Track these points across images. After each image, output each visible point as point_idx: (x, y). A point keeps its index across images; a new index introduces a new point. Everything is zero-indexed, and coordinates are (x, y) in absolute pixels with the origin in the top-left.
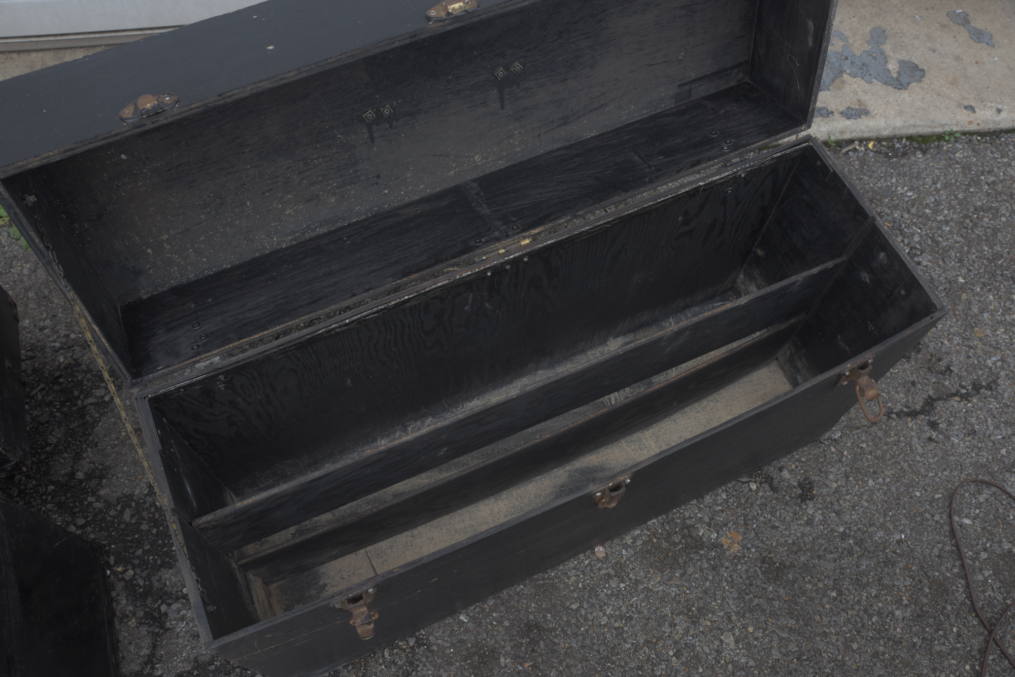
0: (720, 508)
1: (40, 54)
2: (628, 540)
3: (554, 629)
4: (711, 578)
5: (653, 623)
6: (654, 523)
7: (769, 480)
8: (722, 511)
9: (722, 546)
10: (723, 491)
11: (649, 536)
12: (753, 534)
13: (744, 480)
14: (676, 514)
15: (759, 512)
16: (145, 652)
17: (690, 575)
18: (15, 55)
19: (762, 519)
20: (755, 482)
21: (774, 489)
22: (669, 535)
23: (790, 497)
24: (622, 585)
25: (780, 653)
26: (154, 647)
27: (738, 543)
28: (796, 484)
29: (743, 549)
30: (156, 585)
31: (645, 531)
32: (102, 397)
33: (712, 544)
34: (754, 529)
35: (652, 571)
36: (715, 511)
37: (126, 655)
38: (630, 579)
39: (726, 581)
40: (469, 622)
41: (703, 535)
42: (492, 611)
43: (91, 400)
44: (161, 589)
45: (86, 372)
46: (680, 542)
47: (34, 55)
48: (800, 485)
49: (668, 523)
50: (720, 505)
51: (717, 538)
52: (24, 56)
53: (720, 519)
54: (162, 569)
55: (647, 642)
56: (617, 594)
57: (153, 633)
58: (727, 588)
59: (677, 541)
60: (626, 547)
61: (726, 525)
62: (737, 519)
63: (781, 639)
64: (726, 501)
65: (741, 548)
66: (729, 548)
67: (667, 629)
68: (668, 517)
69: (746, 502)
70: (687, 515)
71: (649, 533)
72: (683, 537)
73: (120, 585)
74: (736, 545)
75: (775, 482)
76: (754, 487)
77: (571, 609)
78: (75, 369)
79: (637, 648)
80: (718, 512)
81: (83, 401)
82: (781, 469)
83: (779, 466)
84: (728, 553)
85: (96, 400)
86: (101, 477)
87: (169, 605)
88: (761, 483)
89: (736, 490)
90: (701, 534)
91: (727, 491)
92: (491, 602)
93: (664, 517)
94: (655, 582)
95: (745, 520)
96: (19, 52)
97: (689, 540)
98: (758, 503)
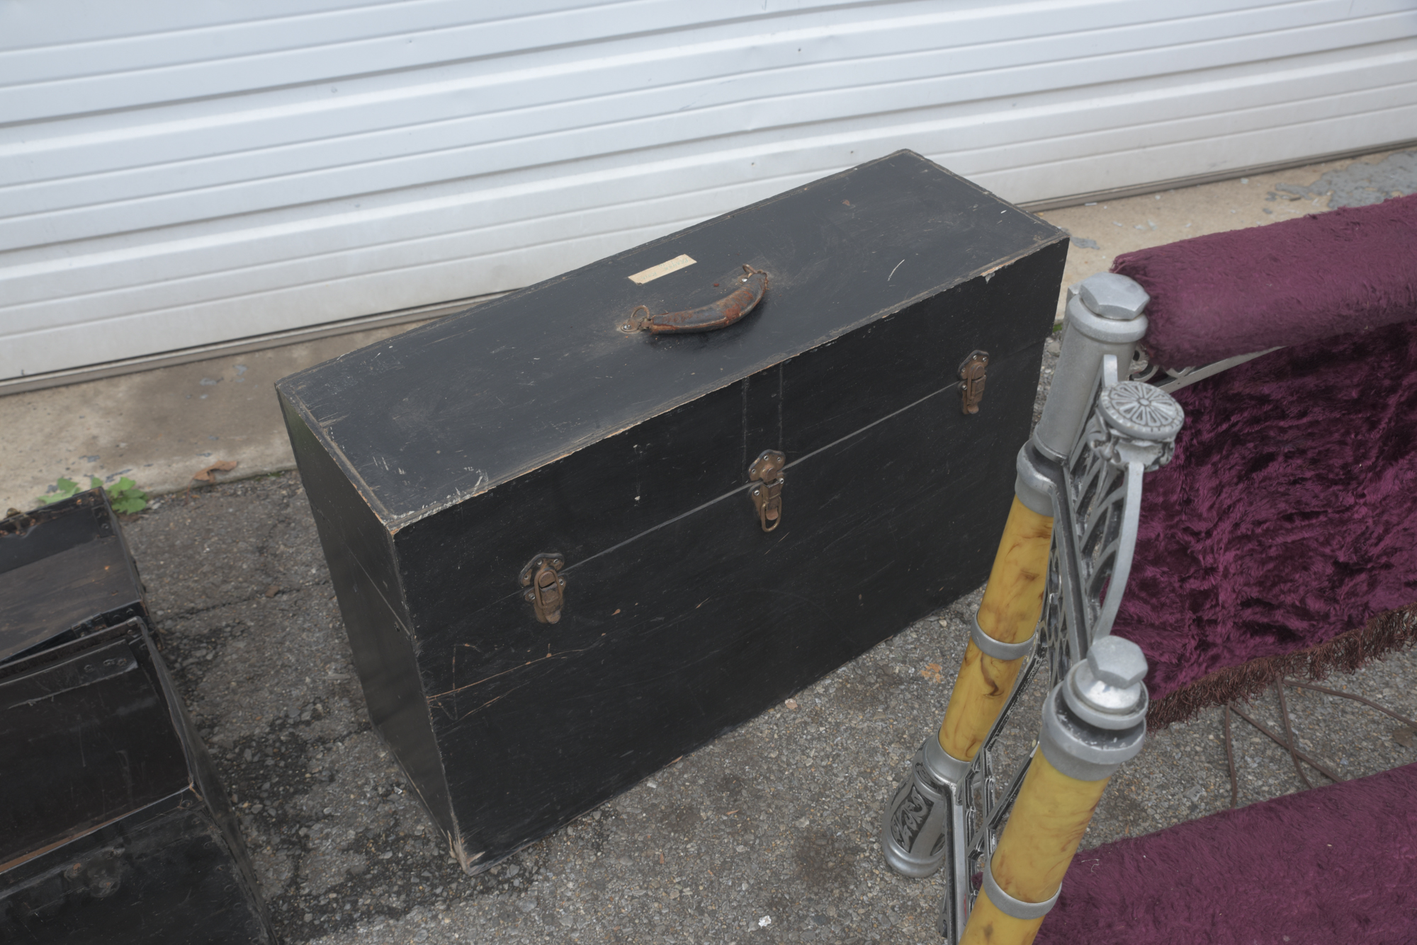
0: (912, 646)
1: (92, 385)
2: (819, 689)
3: (755, 779)
4: (917, 706)
5: (863, 756)
6: (844, 671)
7: (960, 615)
8: (915, 648)
9: (923, 678)
10: (912, 632)
11: (841, 683)
12: (953, 663)
13: (932, 619)
14: (866, 658)
15: (956, 643)
16: (287, 875)
17: (894, 708)
18: (63, 389)
19: (959, 648)
20: (945, 619)
21: (964, 622)
22: (863, 678)
24: (822, 729)
25: (1009, 758)
26: (297, 868)
27: (939, 672)
29: (946, 677)
30: (291, 812)
31: (836, 680)
32: (204, 656)
33: (912, 678)
34: (954, 658)
35: (852, 712)
36: (907, 650)
37: (264, 881)
38: (830, 723)
39: (935, 706)
40: (658, 787)
41: (900, 671)
42: (682, 773)
43: (191, 660)
44: (297, 815)
45: (181, 639)
46: (876, 682)
47: (84, 386)
49: (860, 668)
50: (912, 643)
51: (916, 672)
52: (73, 389)
53: (915, 656)
54: (297, 796)
55: (860, 774)
56: (819, 738)
57: (293, 856)
58: (937, 712)
59: (873, 681)
60: (818, 695)
61: (922, 660)
62: (933, 653)
63: (1007, 747)
64: (918, 639)
65: (943, 677)
66: (931, 679)
67: (879, 758)
68: (858, 663)
69: (940, 636)
70: (878, 658)
71: (840, 680)
72: (878, 677)
73: (247, 819)
74: (937, 675)
75: (966, 616)
76: (944, 623)
77: (771, 758)
78: (168, 638)
79: (851, 780)
80: (911, 649)
81: (181, 664)
82: (969, 605)
83: (966, 602)
84: (930, 683)
85: (196, 660)
86: (212, 726)
87: (309, 827)
88: (951, 619)
89: (926, 629)
90: (897, 671)
91: (916, 631)
92: (680, 766)
93: (854, 663)
94: (858, 721)
95: (941, 652)
96: (67, 385)
97: (885, 678)
98: (952, 635)
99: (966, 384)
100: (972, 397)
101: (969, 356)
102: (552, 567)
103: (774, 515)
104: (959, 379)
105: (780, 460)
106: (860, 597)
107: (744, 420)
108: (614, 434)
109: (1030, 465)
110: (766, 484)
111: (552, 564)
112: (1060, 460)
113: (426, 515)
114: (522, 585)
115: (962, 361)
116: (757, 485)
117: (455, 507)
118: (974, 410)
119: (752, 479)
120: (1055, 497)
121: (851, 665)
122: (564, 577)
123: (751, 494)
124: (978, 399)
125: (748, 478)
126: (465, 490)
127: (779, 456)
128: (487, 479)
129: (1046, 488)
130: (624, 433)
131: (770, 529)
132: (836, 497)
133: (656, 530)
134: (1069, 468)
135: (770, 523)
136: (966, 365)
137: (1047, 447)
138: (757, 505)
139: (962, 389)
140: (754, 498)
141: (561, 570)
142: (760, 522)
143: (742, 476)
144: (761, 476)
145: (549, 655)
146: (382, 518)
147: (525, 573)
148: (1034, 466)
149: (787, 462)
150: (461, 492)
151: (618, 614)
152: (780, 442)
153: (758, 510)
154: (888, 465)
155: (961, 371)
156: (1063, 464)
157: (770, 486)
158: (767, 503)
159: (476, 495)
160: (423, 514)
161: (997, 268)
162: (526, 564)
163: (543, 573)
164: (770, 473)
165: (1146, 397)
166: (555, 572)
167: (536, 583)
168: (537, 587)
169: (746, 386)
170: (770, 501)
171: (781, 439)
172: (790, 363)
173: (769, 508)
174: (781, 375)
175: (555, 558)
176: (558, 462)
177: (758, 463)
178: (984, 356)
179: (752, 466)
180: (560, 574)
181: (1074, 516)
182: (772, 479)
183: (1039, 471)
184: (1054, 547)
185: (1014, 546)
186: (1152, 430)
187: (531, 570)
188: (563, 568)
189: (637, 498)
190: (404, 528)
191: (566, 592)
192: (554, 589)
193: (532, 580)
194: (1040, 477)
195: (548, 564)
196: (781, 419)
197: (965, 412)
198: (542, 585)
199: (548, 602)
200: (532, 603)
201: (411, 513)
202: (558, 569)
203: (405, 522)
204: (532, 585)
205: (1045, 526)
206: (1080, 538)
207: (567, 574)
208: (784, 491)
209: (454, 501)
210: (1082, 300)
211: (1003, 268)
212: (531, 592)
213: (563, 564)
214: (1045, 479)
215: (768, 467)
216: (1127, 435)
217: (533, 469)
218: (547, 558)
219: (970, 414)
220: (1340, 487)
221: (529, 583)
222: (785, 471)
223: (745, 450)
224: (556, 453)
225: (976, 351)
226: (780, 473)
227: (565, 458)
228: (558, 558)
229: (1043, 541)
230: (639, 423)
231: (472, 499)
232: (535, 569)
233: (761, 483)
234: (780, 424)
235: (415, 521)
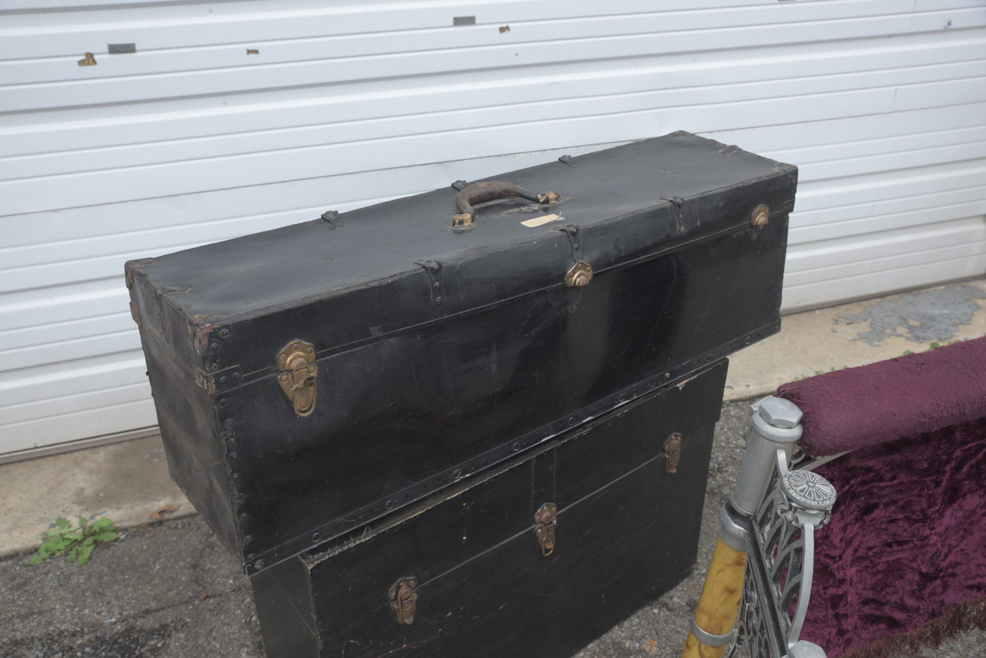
0: (636, 628)
1: (81, 453)
6: (592, 647)
7: (666, 605)
8: (638, 629)
9: (645, 650)
10: (635, 618)
11: (591, 655)
12: (664, 639)
13: (647, 609)
14: (607, 637)
15: (665, 625)
18: (61, 456)
19: (667, 629)
20: (656, 608)
21: (669, 610)
22: (605, 651)
23: (683, 612)
27: (656, 646)
28: (684, 604)
29: (660, 649)
31: (587, 653)
32: (156, 645)
33: (638, 651)
34: (664, 636)
36: (633, 630)
41: (629, 646)
43: (147, 648)
45: (140, 632)
46: (614, 654)
47: (76, 454)
48: (688, 604)
49: (602, 644)
50: (636, 626)
51: (640, 646)
52: (68, 456)
53: (639, 634)
59: (612, 653)
61: (643, 637)
62: (650, 632)
64: (639, 623)
65: (658, 649)
66: (650, 651)
68: (601, 641)
69: (654, 620)
70: (614, 637)
71: (590, 653)
72: (615, 650)
74: (654, 648)
75: (670, 606)
76: (656, 611)
78: (131, 631)
80: (636, 630)
81: (140, 650)
82: (671, 598)
83: (670, 596)
84: (650, 654)
85: (150, 647)
88: (660, 608)
89: (644, 615)
90: (627, 646)
91: (638, 617)
93: (598, 641)
95: (656, 632)
96: (64, 453)
97: (620, 651)
98: (662, 619)
99: (668, 454)
100: (672, 463)
101: (670, 437)
102: (409, 586)
103: (550, 546)
104: (664, 451)
105: (554, 509)
106: (603, 596)
107: (532, 485)
108: (451, 497)
109: (729, 518)
110: (545, 525)
111: (409, 584)
112: (749, 516)
113: (331, 555)
114: (390, 599)
115: (666, 440)
116: (539, 526)
117: (350, 549)
118: (674, 471)
119: (537, 522)
120: (748, 540)
121: (596, 642)
122: (417, 593)
123: (535, 532)
124: (676, 464)
125: (534, 521)
126: (356, 537)
127: (553, 506)
128: (370, 529)
129: (742, 534)
130: (457, 496)
131: (547, 555)
132: (588, 531)
133: (476, 559)
134: (756, 522)
135: (547, 551)
136: (668, 442)
137: (741, 507)
138: (540, 539)
139: (666, 458)
140: (537, 534)
141: (415, 587)
142: (541, 550)
143: (530, 521)
144: (542, 520)
145: (405, 646)
146: (302, 558)
147: (392, 591)
148: (732, 519)
149: (558, 510)
150: (353, 538)
151: (450, 616)
152: (554, 497)
153: (540, 542)
154: (621, 509)
155: (665, 447)
156: (751, 518)
157: (548, 527)
158: (546, 537)
159: (363, 541)
160: (329, 554)
161: (686, 381)
162: (393, 585)
163: (403, 590)
164: (548, 518)
165: (812, 481)
166: (411, 589)
167: (399, 597)
168: (399, 600)
169: (533, 463)
170: (548, 536)
171: (555, 495)
172: (561, 447)
173: (547, 541)
174: (555, 454)
175: (411, 580)
176: (416, 516)
177: (540, 512)
178: (679, 436)
179: (536, 514)
180: (414, 590)
181: (763, 554)
182: (549, 522)
183: (736, 523)
184: (748, 572)
185: (720, 571)
186: (818, 503)
187: (396, 589)
188: (416, 586)
189: (465, 538)
190: (317, 564)
191: (417, 602)
192: (410, 601)
193: (396, 595)
194: (737, 526)
195: (407, 584)
196: (555, 482)
197: (667, 472)
198: (403, 599)
199: (406, 610)
200: (395, 611)
201: (321, 554)
202: (413, 587)
203: (318, 560)
204: (396, 598)
205: (740, 558)
206: (770, 570)
207: (419, 590)
208: (557, 528)
209: (349, 545)
210: (760, 415)
211: (690, 381)
212: (395, 603)
213: (416, 584)
214: (740, 528)
215: (547, 514)
216: (802, 506)
217: (400, 522)
218: (407, 580)
219: (671, 474)
220: (921, 524)
221: (394, 598)
222: (557, 516)
223: (532, 504)
224: (415, 511)
225: (674, 433)
226: (554, 517)
227: (420, 514)
228: (414, 580)
229: (739, 567)
230: (467, 489)
231: (361, 543)
232: (399, 588)
233: (542, 524)
234: (554, 486)
235: (324, 559)
